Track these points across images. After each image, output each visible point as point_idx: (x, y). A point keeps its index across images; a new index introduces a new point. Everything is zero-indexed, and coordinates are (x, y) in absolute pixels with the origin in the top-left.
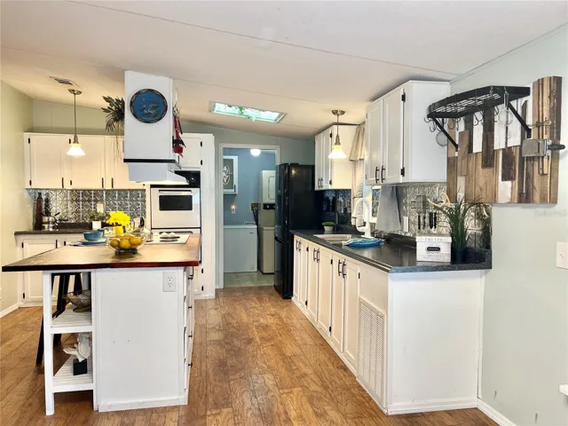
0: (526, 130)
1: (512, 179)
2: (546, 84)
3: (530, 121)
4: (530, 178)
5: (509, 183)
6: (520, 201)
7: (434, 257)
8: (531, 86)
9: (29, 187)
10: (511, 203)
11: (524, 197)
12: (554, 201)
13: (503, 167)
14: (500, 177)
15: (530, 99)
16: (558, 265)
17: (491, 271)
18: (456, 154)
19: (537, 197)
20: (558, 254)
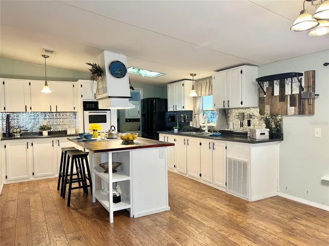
0: (301, 88)
1: (295, 106)
2: (311, 72)
3: (303, 85)
4: (303, 105)
5: (293, 108)
6: (299, 114)
7: (263, 137)
8: (303, 73)
9: (4, 111)
10: (294, 115)
11: (301, 112)
12: (313, 114)
13: (290, 101)
14: (289, 105)
15: (303, 77)
16: (315, 136)
17: (283, 141)
18: (265, 96)
19: (307, 112)
20: (315, 132)
